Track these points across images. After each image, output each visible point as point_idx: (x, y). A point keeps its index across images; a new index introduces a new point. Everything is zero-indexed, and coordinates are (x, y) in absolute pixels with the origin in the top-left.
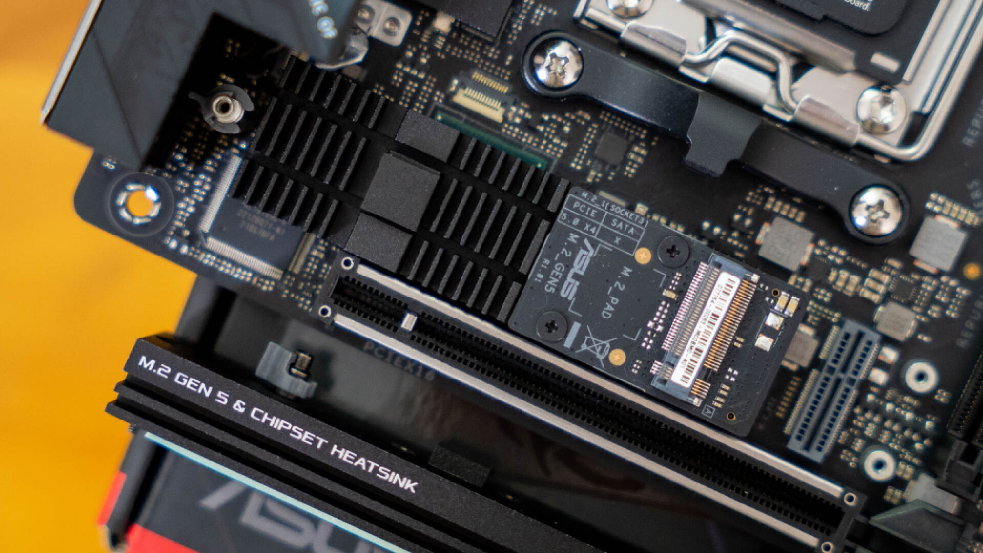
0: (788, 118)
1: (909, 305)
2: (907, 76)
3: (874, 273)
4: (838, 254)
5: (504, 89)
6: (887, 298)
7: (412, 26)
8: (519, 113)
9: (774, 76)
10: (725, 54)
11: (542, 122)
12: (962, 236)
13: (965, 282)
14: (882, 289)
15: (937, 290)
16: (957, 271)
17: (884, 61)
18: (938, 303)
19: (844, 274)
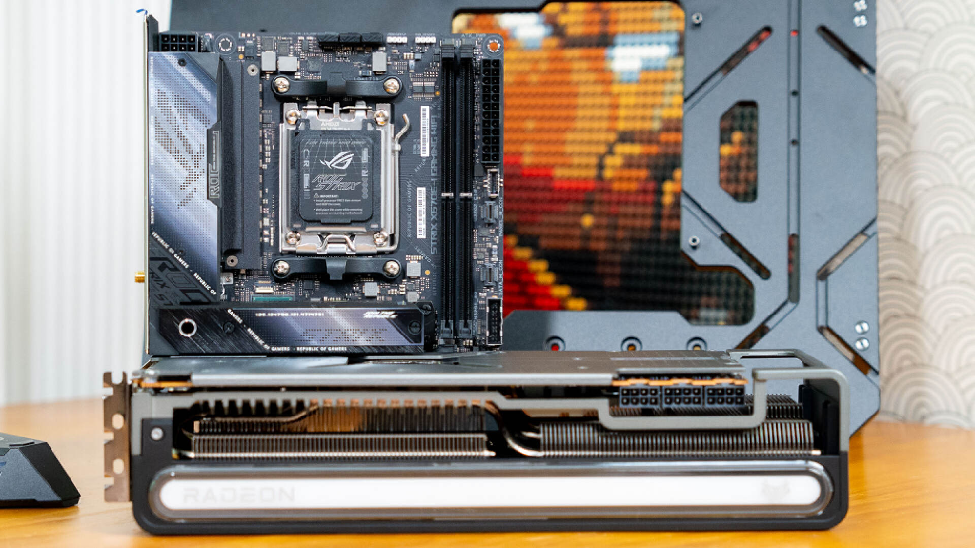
0: (355, 253)
1: (414, 290)
2: (382, 226)
3: (401, 286)
4: (387, 286)
5: (270, 282)
6: (407, 291)
7: (234, 276)
8: (277, 287)
9: (345, 243)
10: (329, 243)
11: (285, 286)
12: (419, 264)
13: (427, 276)
14: (404, 289)
15: (420, 282)
16: (423, 274)
17: (375, 226)
18: (422, 286)
19: (392, 290)
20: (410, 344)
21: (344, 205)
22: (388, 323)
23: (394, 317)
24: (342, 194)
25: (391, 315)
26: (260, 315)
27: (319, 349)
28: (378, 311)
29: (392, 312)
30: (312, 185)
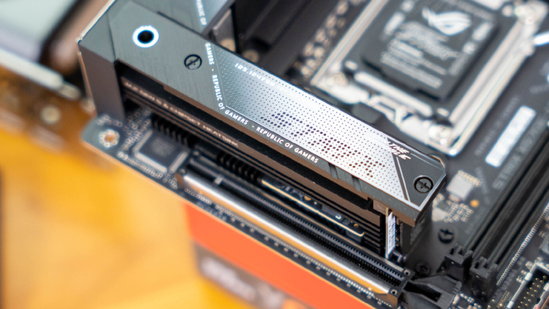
2: (452, 120)
12: (470, 188)
13: (471, 207)
16: (468, 201)
17: (443, 112)
18: (458, 214)
20: (403, 199)
21: (422, 67)
22: (392, 159)
23: (404, 157)
24: (427, 56)
25: (401, 154)
26: (240, 67)
27: (284, 143)
28: (389, 140)
29: (405, 151)
30: (398, 30)
